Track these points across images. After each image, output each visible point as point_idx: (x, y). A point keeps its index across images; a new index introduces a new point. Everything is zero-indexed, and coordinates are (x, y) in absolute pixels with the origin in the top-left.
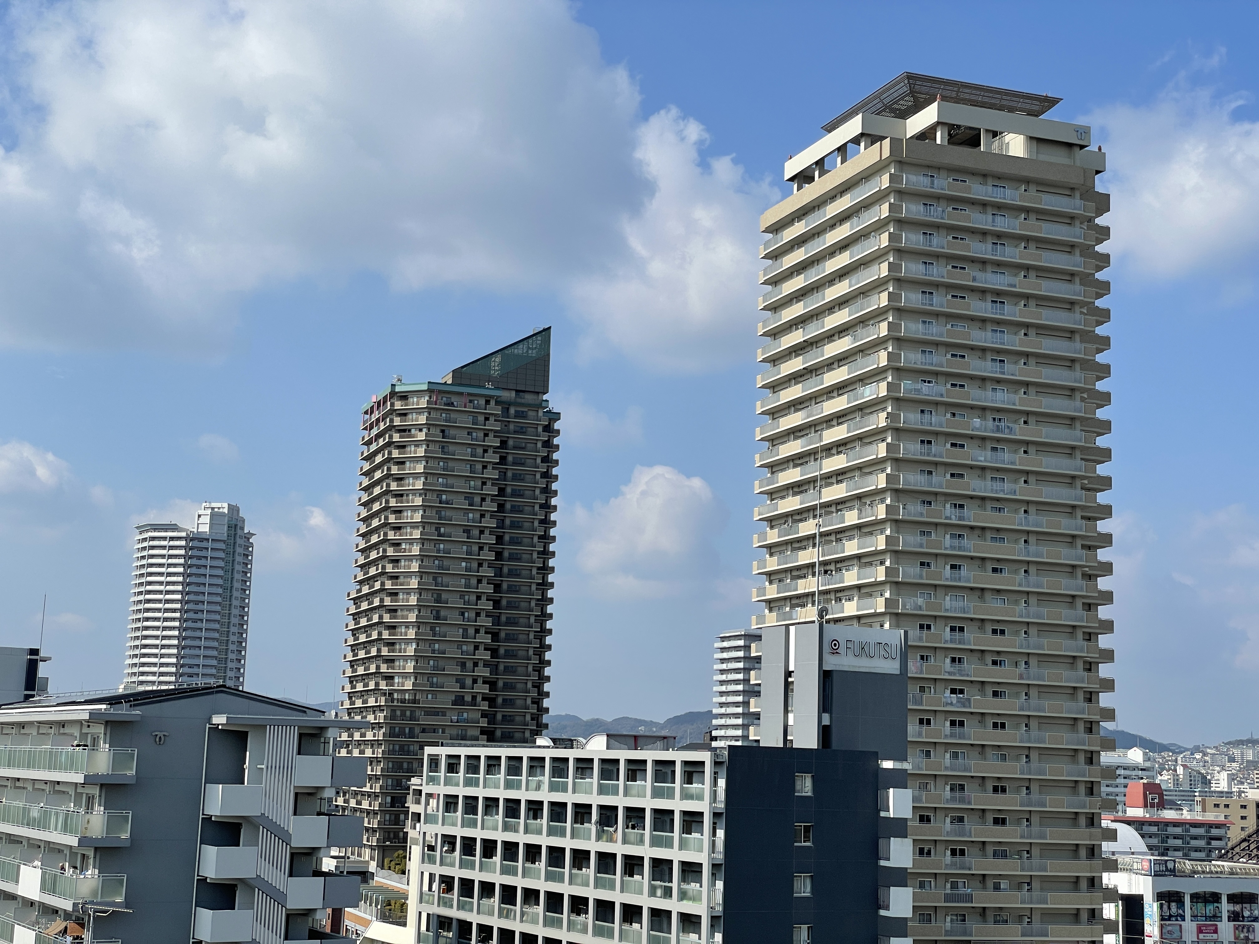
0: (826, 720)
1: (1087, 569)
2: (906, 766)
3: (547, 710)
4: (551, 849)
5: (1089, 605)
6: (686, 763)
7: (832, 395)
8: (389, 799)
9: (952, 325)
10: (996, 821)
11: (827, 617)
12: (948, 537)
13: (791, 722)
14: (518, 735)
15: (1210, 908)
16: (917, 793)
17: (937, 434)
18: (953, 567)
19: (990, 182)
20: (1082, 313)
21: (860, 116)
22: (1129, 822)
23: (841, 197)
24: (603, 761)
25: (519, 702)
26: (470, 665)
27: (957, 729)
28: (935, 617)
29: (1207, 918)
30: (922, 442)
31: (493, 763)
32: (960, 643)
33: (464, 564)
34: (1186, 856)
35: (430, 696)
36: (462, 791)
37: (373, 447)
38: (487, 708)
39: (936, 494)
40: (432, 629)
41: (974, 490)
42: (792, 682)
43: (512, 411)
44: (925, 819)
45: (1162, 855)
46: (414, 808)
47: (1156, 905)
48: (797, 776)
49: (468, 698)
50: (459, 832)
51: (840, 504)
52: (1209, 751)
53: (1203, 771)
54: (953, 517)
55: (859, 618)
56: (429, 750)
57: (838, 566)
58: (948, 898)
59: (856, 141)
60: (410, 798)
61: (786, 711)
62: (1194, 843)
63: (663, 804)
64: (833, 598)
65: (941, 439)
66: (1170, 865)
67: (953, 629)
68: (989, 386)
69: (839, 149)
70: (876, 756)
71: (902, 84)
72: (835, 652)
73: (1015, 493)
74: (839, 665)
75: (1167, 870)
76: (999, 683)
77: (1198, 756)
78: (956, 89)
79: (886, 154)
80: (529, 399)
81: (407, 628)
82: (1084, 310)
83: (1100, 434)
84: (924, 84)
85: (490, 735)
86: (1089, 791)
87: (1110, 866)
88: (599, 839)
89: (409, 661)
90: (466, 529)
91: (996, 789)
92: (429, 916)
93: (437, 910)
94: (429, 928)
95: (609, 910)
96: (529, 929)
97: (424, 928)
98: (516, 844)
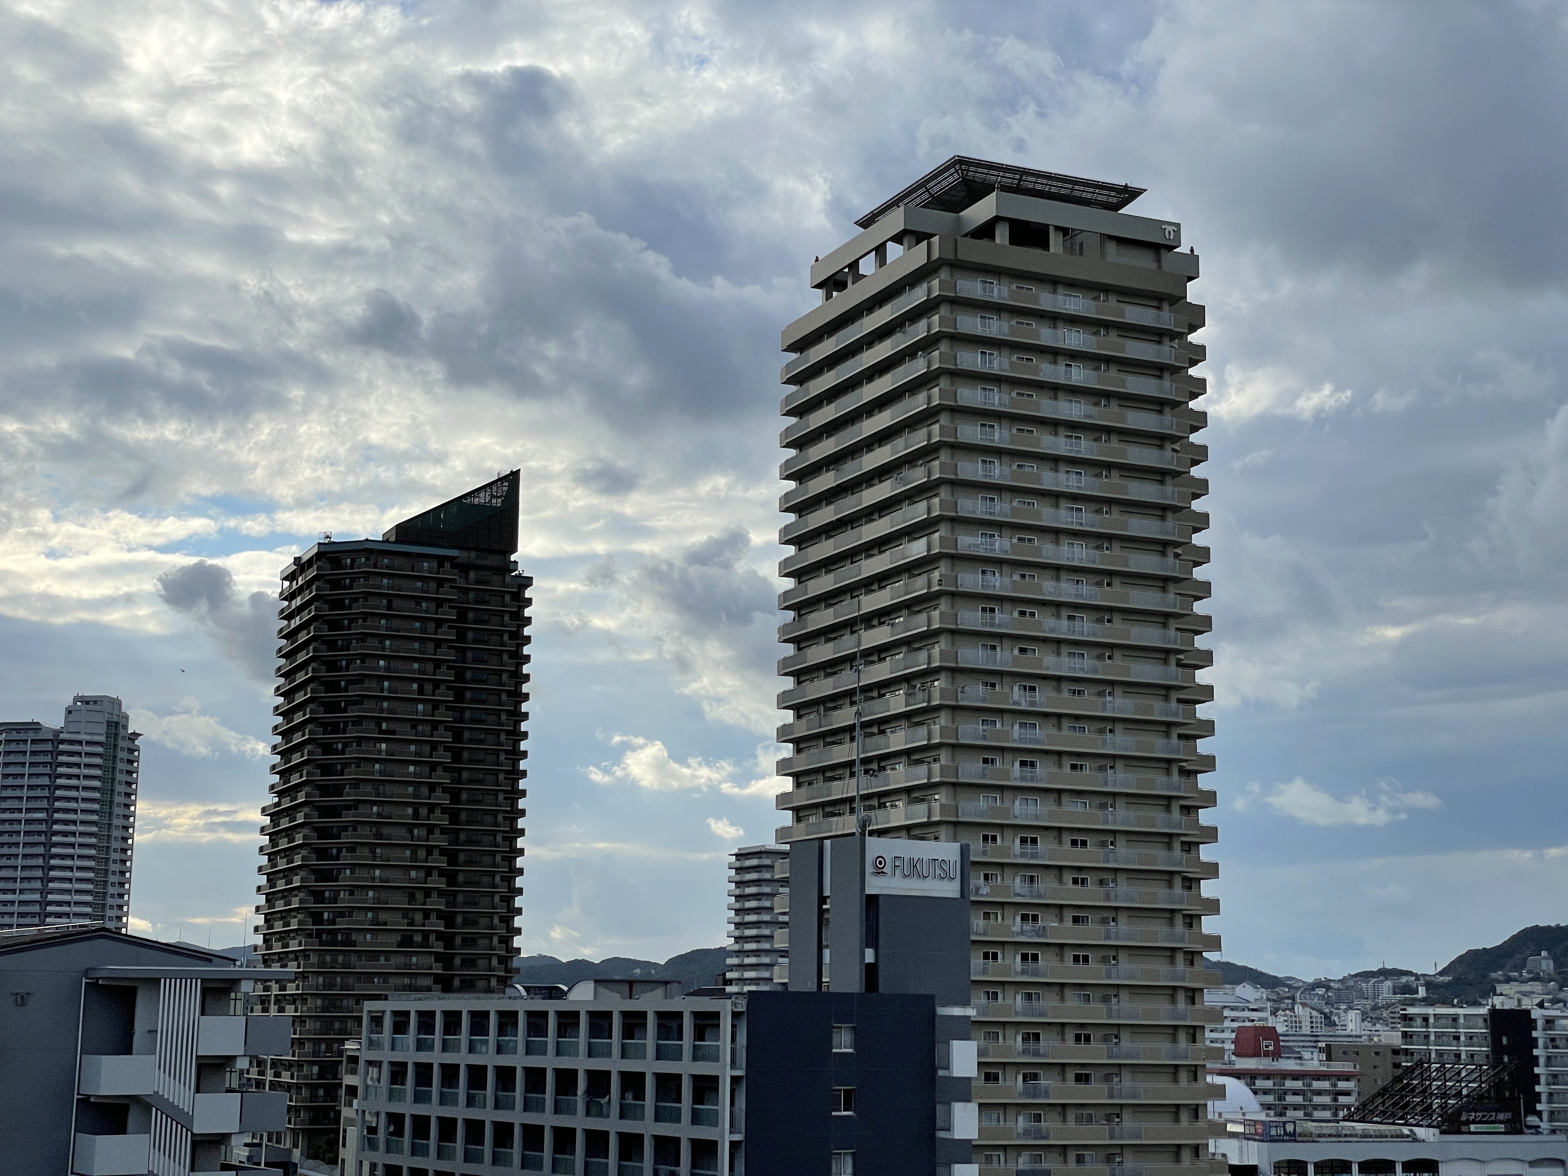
0: (870, 956)
1: (1184, 764)
2: (970, 1012)
3: (518, 950)
4: (526, 1128)
5: (1189, 808)
6: (696, 1015)
7: (872, 552)
8: (316, 1069)
9: (1019, 466)
10: (1079, 1078)
11: (870, 828)
12: (1016, 727)
13: (826, 959)
14: (481, 984)
16: (982, 1045)
17: (1001, 599)
18: (1023, 764)
19: (1061, 290)
20: (1174, 450)
21: (902, 208)
22: (1238, 1075)
23: (880, 307)
24: (592, 1014)
25: (483, 942)
26: (419, 896)
27: (1030, 964)
28: (1002, 826)
30: (984, 610)
31: (452, 1020)
32: (1032, 857)
33: (412, 769)
34: (1308, 1116)
35: (369, 937)
36: (411, 1056)
37: (296, 622)
38: (442, 950)
39: (1001, 674)
40: (373, 852)
41: (1048, 669)
42: (828, 910)
43: (472, 575)
44: (991, 1078)
45: (1280, 1115)
46: (349, 1080)
48: (836, 1028)
49: (418, 938)
50: (408, 1108)
51: (883, 687)
53: (1327, 1011)
54: (1024, 702)
55: (908, 828)
56: (369, 1006)
57: (883, 764)
58: (1020, 1175)
59: (897, 239)
60: (343, 1067)
61: (820, 948)
62: (1317, 1100)
63: (668, 1067)
64: (877, 804)
65: (1007, 606)
66: (1290, 1128)
67: (1023, 841)
68: (1065, 540)
69: (876, 249)
70: (934, 1000)
71: (953, 170)
72: (879, 872)
73: (1096, 671)
74: (885, 888)
75: (1286, 1133)
76: (1080, 906)
77: (1321, 991)
78: (1018, 177)
79: (936, 255)
80: (494, 560)
81: (340, 850)
82: (1177, 446)
83: (1198, 598)
84: (980, 170)
85: (445, 985)
86: (1190, 1037)
87: (1220, 1130)
88: (588, 1113)
89: (342, 893)
90: (414, 724)
91: (1078, 1038)
98: (482, 1123)
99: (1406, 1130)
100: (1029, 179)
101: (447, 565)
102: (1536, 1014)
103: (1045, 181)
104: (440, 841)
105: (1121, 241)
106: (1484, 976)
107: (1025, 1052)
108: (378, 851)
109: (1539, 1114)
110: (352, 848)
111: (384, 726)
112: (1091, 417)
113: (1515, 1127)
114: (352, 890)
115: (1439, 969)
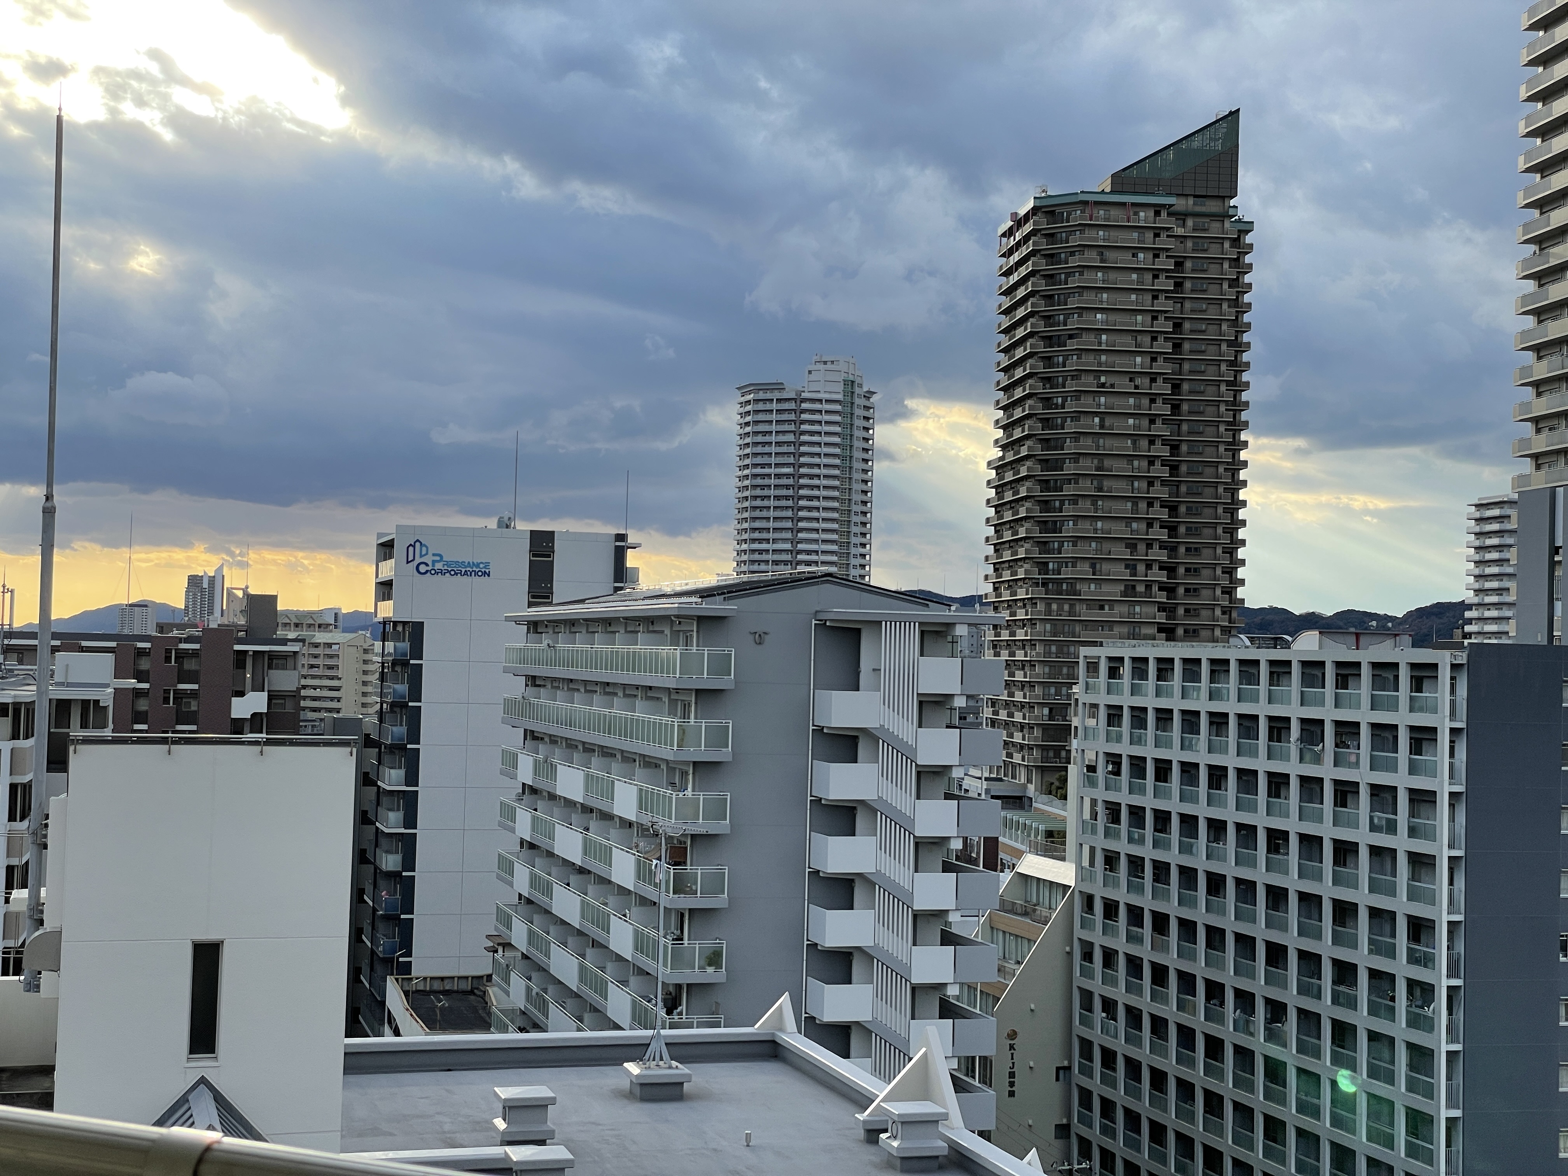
4: (1240, 772)
6: (1414, 666)
8: (1046, 711)
13: (1558, 612)
14: (1204, 633)
24: (1305, 664)
26: (1141, 547)
31: (1165, 666)
33: (1131, 421)
35: (1093, 586)
36: (1126, 700)
37: (1015, 278)
38: (1165, 600)
40: (1094, 504)
42: (1560, 562)
46: (1077, 722)
49: (1141, 588)
50: (1125, 749)
56: (1084, 651)
60: (1072, 709)
61: (1552, 601)
63: (1383, 717)
81: (1062, 503)
88: (1302, 760)
89: (1066, 544)
90: (1133, 377)
92: (1092, 850)
93: (1101, 842)
94: (1092, 863)
95: (1316, 846)
96: (1216, 867)
97: (1086, 863)
98: (1197, 765)
104: (1161, 492)
108: (1100, 503)
110: (1075, 500)
111: (1103, 379)
114: (1075, 540)
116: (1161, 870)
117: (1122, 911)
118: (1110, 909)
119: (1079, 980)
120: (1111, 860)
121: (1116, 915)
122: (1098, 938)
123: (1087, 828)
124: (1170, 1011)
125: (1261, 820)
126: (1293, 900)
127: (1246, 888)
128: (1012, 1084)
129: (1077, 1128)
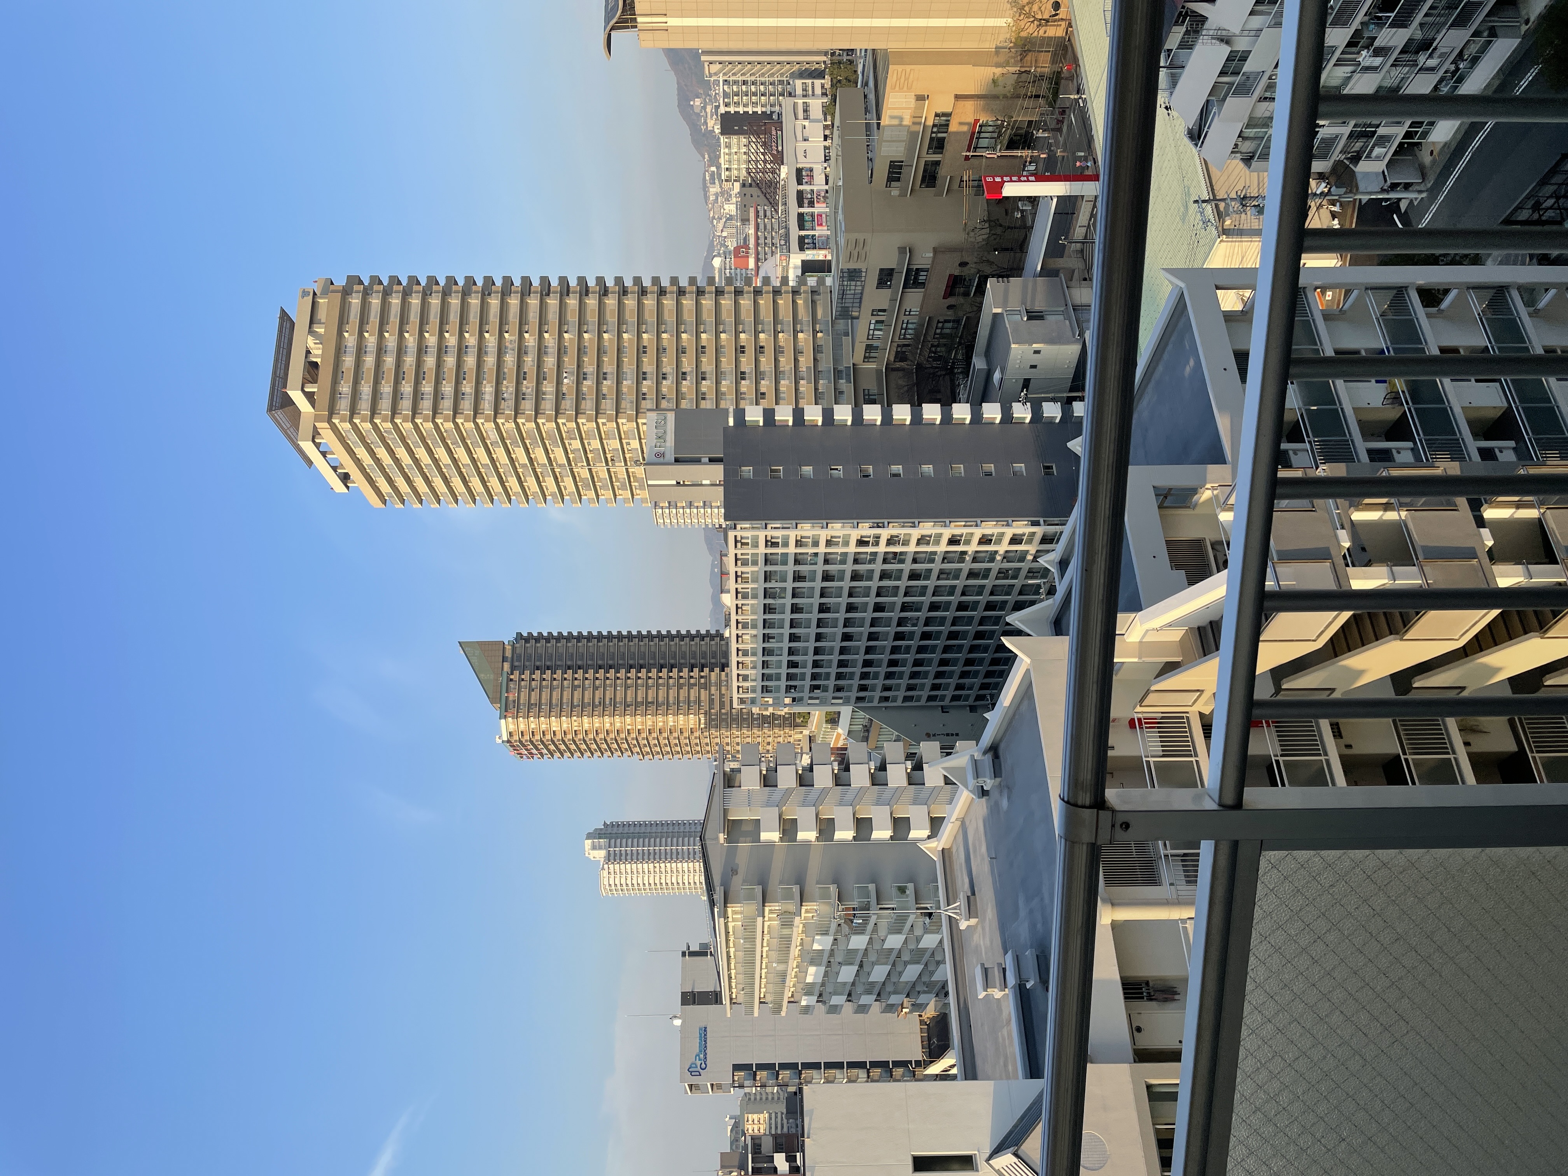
0: (705, 461)
1: (601, 292)
2: (731, 410)
3: (708, 631)
4: (792, 626)
5: (624, 291)
6: (736, 547)
9: (444, 379)
10: (762, 352)
11: (641, 459)
12: (585, 382)
13: (707, 482)
14: (724, 648)
15: (807, 218)
16: (748, 401)
17: (518, 390)
18: (605, 379)
19: (342, 354)
20: (430, 295)
21: (299, 442)
22: (758, 268)
23: (356, 453)
24: (737, 597)
25: (704, 648)
26: (681, 681)
27: (707, 376)
28: (637, 391)
29: (813, 220)
30: (523, 399)
31: (741, 665)
32: (653, 374)
34: (777, 232)
36: (759, 684)
37: (545, 751)
39: (557, 390)
42: (684, 482)
43: (516, 664)
44: (763, 397)
45: (776, 247)
47: (808, 252)
48: (741, 476)
49: (702, 681)
50: (783, 683)
52: (711, 216)
53: (724, 220)
55: (640, 439)
56: (735, 705)
58: (809, 382)
59: (318, 445)
60: (764, 713)
61: (701, 485)
62: (769, 227)
63: (761, 560)
65: (521, 387)
66: (783, 242)
67: (645, 379)
69: (325, 456)
70: (726, 428)
71: (276, 414)
72: (663, 455)
75: (786, 245)
76: (677, 350)
77: (715, 222)
78: (277, 379)
79: (326, 425)
80: (508, 654)
82: (429, 293)
83: (512, 284)
84: (275, 399)
85: (724, 666)
86: (741, 294)
87: (785, 280)
88: (784, 598)
90: (595, 688)
91: (743, 352)
92: (834, 698)
93: (830, 693)
94: (841, 698)
95: (826, 590)
96: (839, 637)
97: (840, 701)
98: (790, 648)
99: (782, 183)
100: (278, 373)
101: (512, 677)
102: (722, 110)
103: (279, 364)
104: (654, 673)
105: (312, 322)
106: (704, 135)
107: (750, 379)
109: (772, 113)
112: (414, 339)
113: (779, 125)
115: (701, 159)
116: (842, 664)
117: (863, 682)
118: (863, 688)
119: (899, 703)
120: (839, 689)
121: (866, 685)
122: (877, 694)
123: (823, 702)
124: (910, 657)
125: (815, 616)
126: (852, 600)
127: (847, 623)
128: (952, 735)
129: (971, 702)
